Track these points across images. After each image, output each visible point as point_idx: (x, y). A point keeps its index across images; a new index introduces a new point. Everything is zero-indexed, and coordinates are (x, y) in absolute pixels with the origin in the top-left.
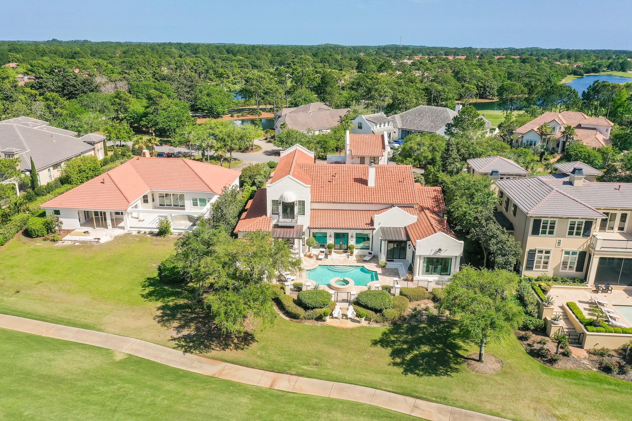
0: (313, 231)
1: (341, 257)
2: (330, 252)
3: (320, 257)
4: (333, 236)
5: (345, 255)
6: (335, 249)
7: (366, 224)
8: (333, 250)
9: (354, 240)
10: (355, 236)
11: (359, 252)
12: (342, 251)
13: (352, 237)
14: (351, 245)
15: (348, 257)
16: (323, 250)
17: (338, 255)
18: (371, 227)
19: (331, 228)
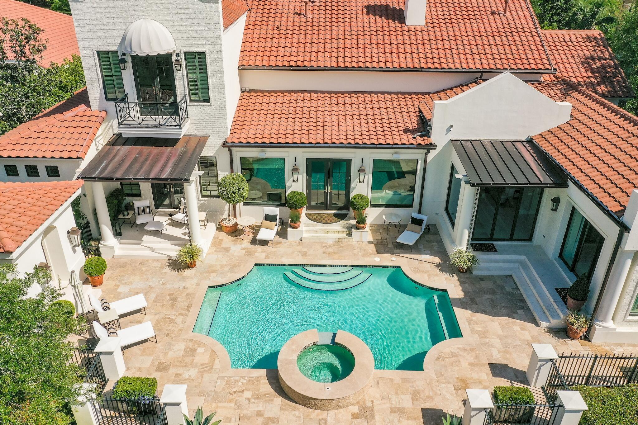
0: (239, 153)
1: (327, 232)
2: (295, 220)
3: (263, 235)
4: (303, 168)
5: (339, 226)
6: (310, 207)
7: (406, 131)
8: (304, 211)
9: (369, 178)
10: (369, 168)
11: (380, 215)
12: (333, 212)
13: (361, 170)
14: (359, 196)
15: (350, 234)
16: (274, 210)
17: (320, 226)
18: (420, 141)
19: (295, 145)
